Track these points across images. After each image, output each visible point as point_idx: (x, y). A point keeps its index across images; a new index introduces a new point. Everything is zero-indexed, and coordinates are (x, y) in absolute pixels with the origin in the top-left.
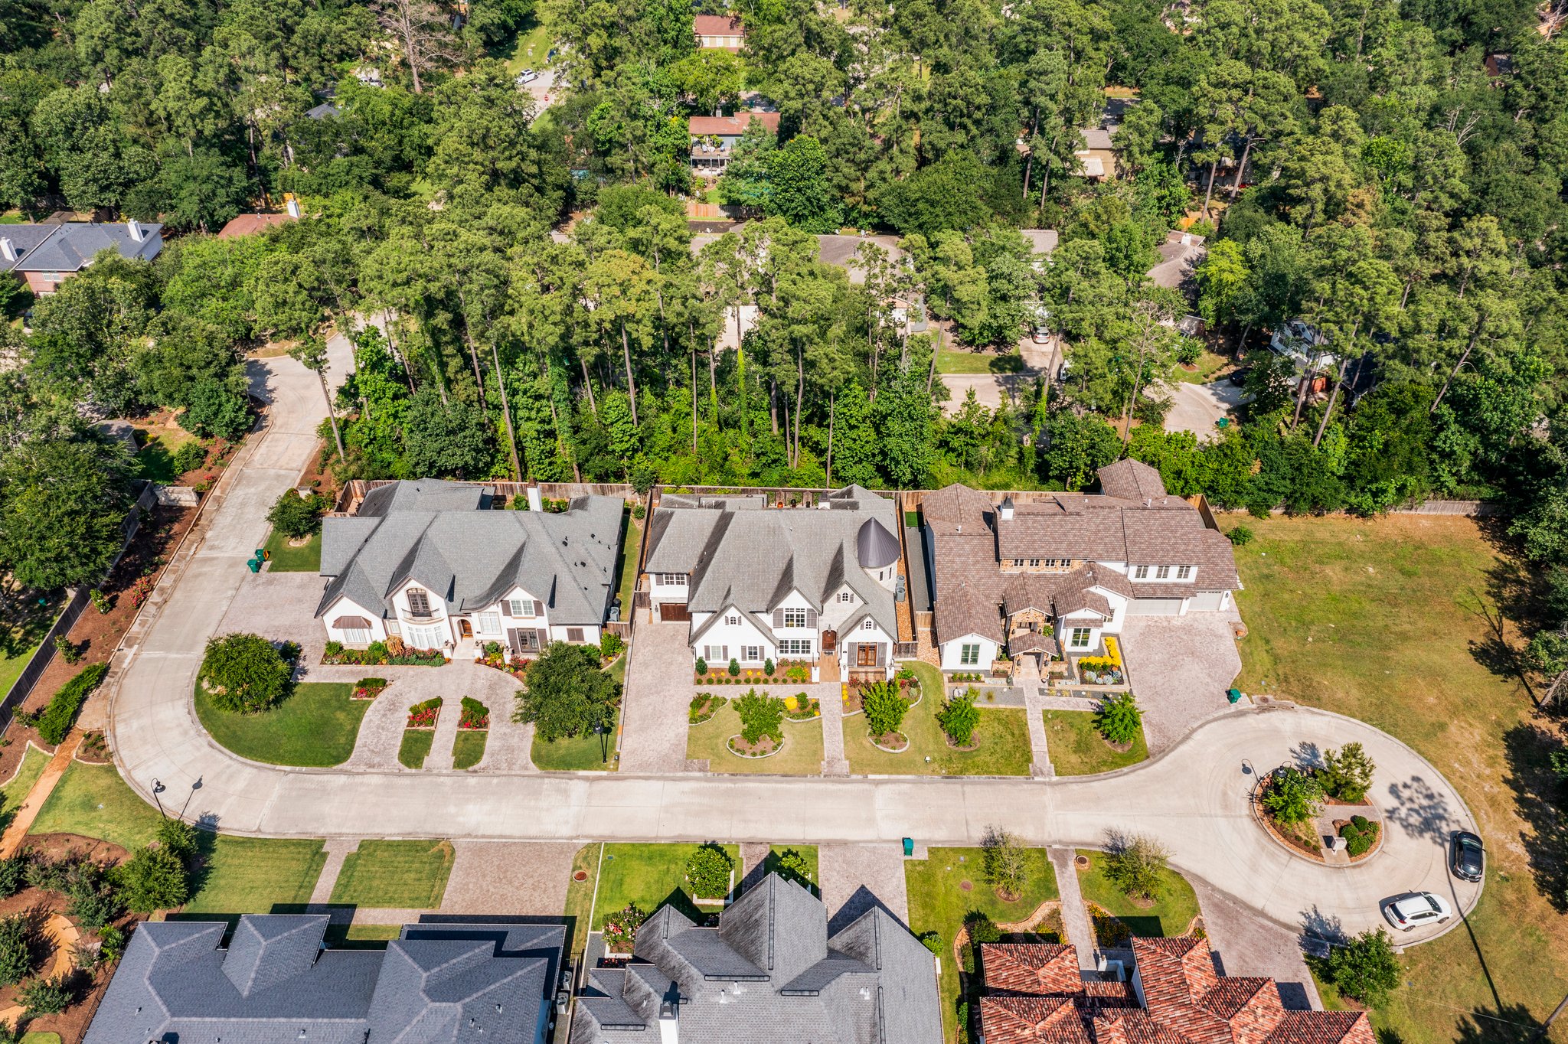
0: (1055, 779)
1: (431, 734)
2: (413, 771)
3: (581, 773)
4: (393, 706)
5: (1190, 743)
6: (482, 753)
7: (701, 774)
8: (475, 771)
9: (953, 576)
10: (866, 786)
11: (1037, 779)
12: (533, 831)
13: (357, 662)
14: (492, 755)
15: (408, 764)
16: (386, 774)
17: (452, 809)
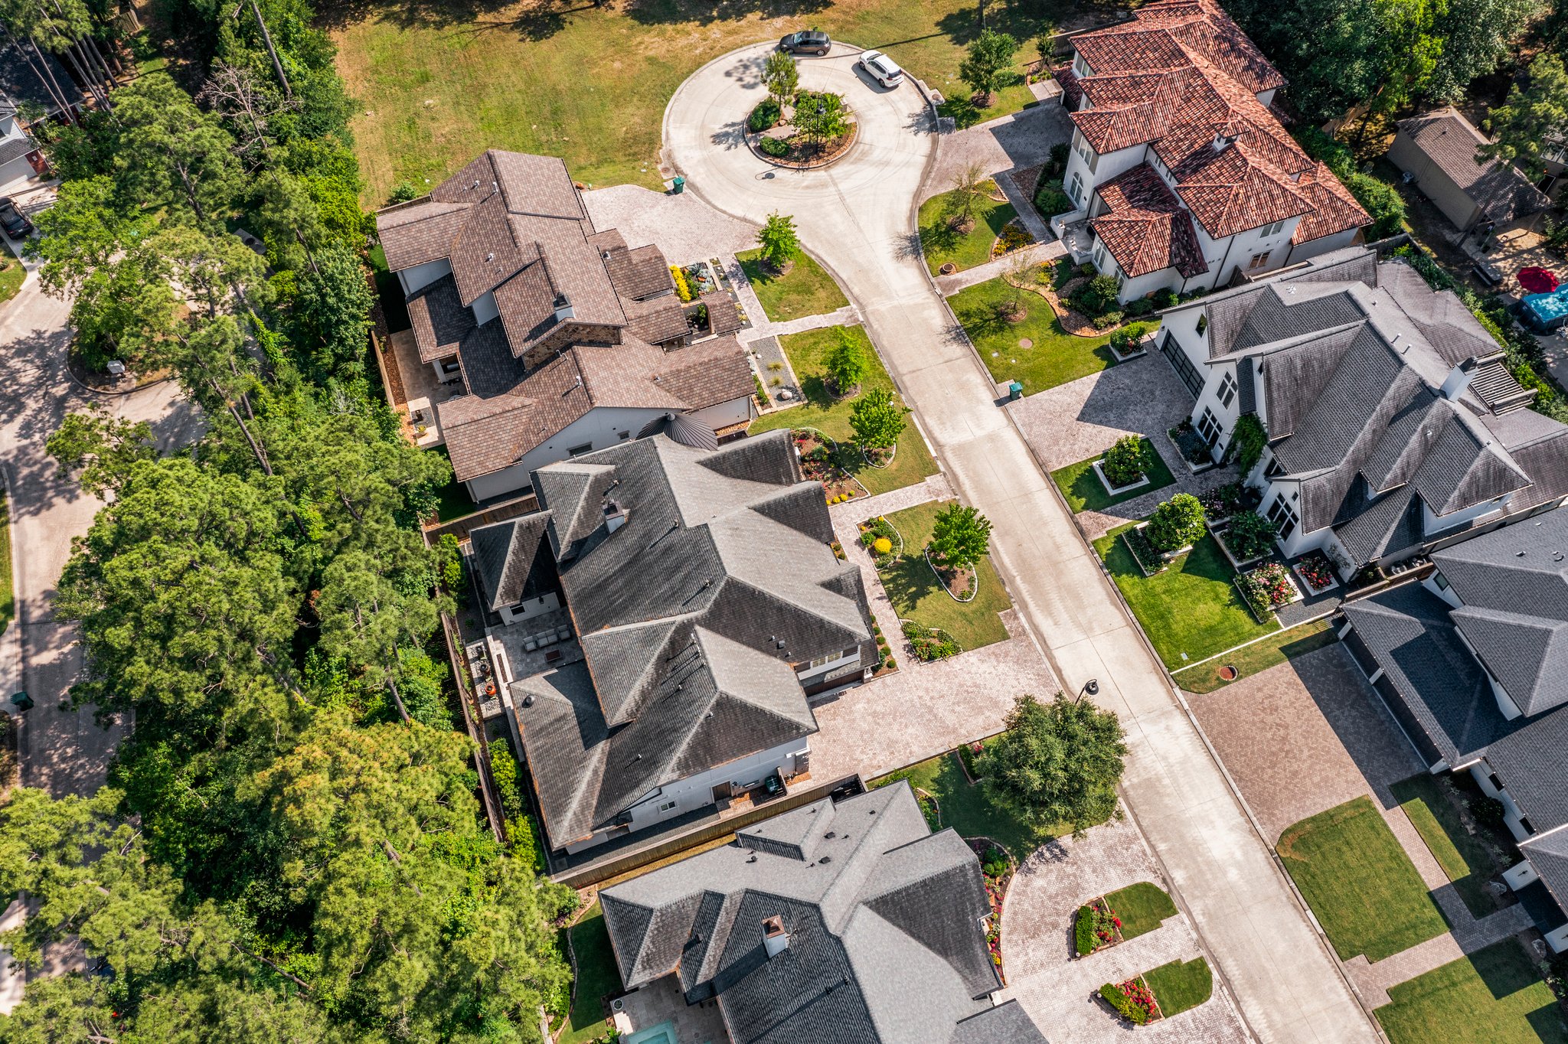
6: (1137, 885)
7: (1021, 615)
10: (949, 455)
12: (1201, 759)
14: (1130, 871)
15: (1207, 979)
17: (1233, 875)
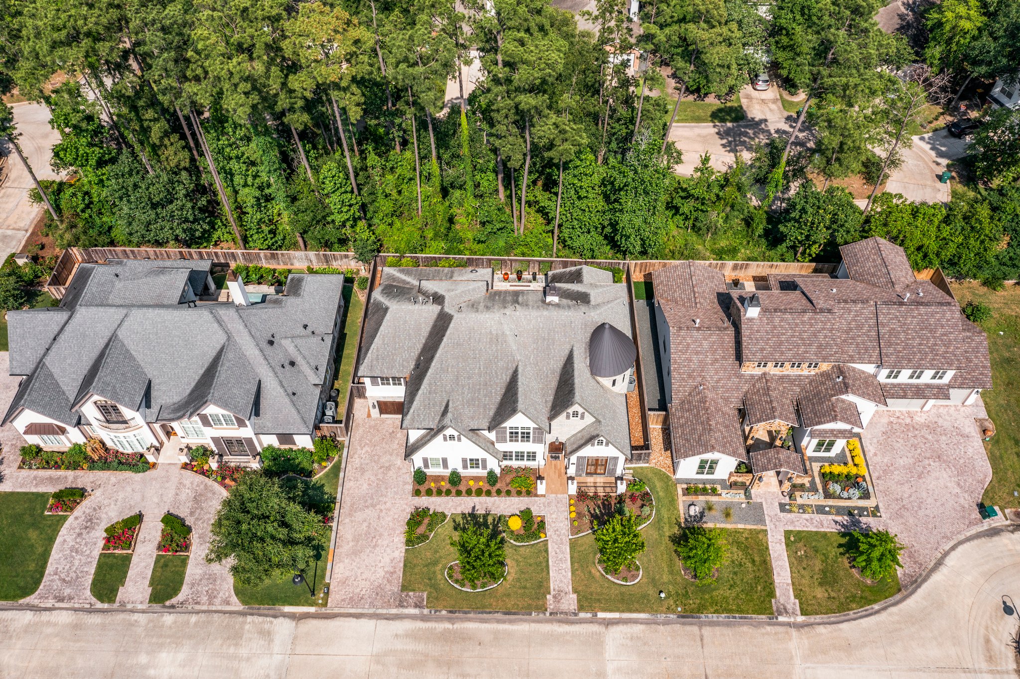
0: (800, 619)
1: (127, 559)
2: (106, 606)
3: (287, 609)
4: (90, 523)
5: (943, 571)
6: (181, 583)
7: (416, 611)
8: (173, 607)
9: (690, 376)
10: (595, 628)
11: (781, 619)
13: (57, 467)
14: (193, 585)
15: (101, 598)
16: (76, 610)
17: (143, 659)
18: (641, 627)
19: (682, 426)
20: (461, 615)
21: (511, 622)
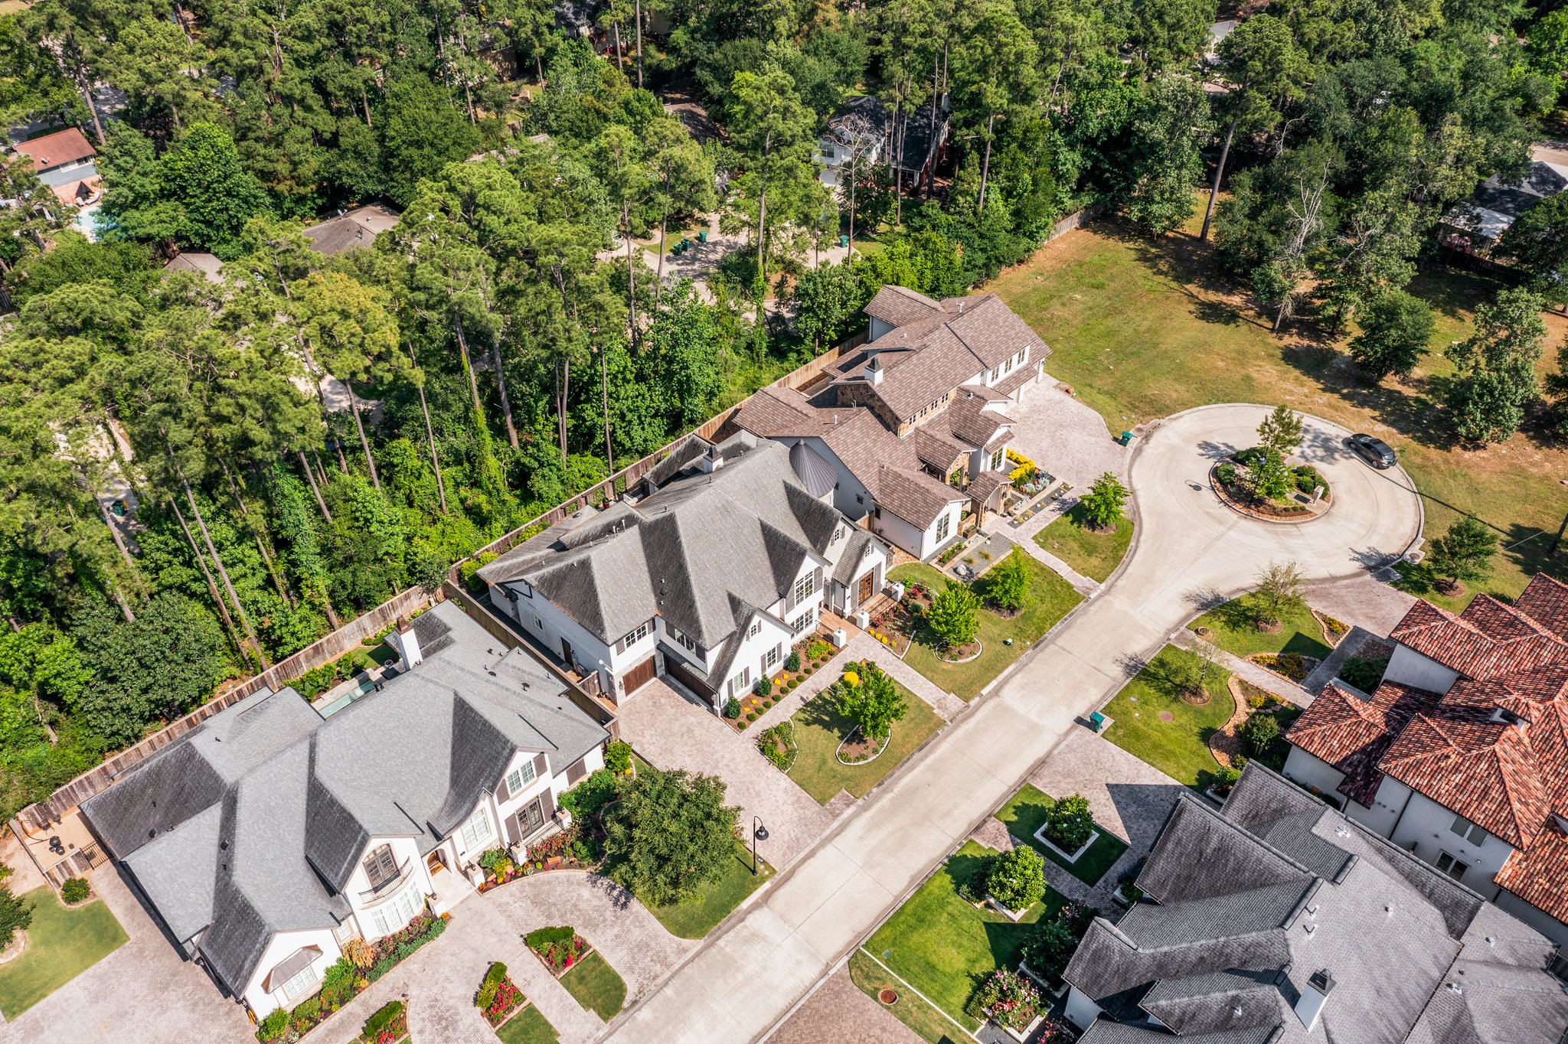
0: (1103, 586)
1: (531, 1010)
3: (745, 905)
4: (444, 1021)
6: (617, 978)
8: (634, 1003)
9: (867, 466)
10: (991, 703)
11: (1092, 596)
12: (781, 1003)
13: (327, 1013)
14: (631, 969)
18: (1019, 676)
19: (901, 506)
20: (890, 780)
21: (931, 752)
